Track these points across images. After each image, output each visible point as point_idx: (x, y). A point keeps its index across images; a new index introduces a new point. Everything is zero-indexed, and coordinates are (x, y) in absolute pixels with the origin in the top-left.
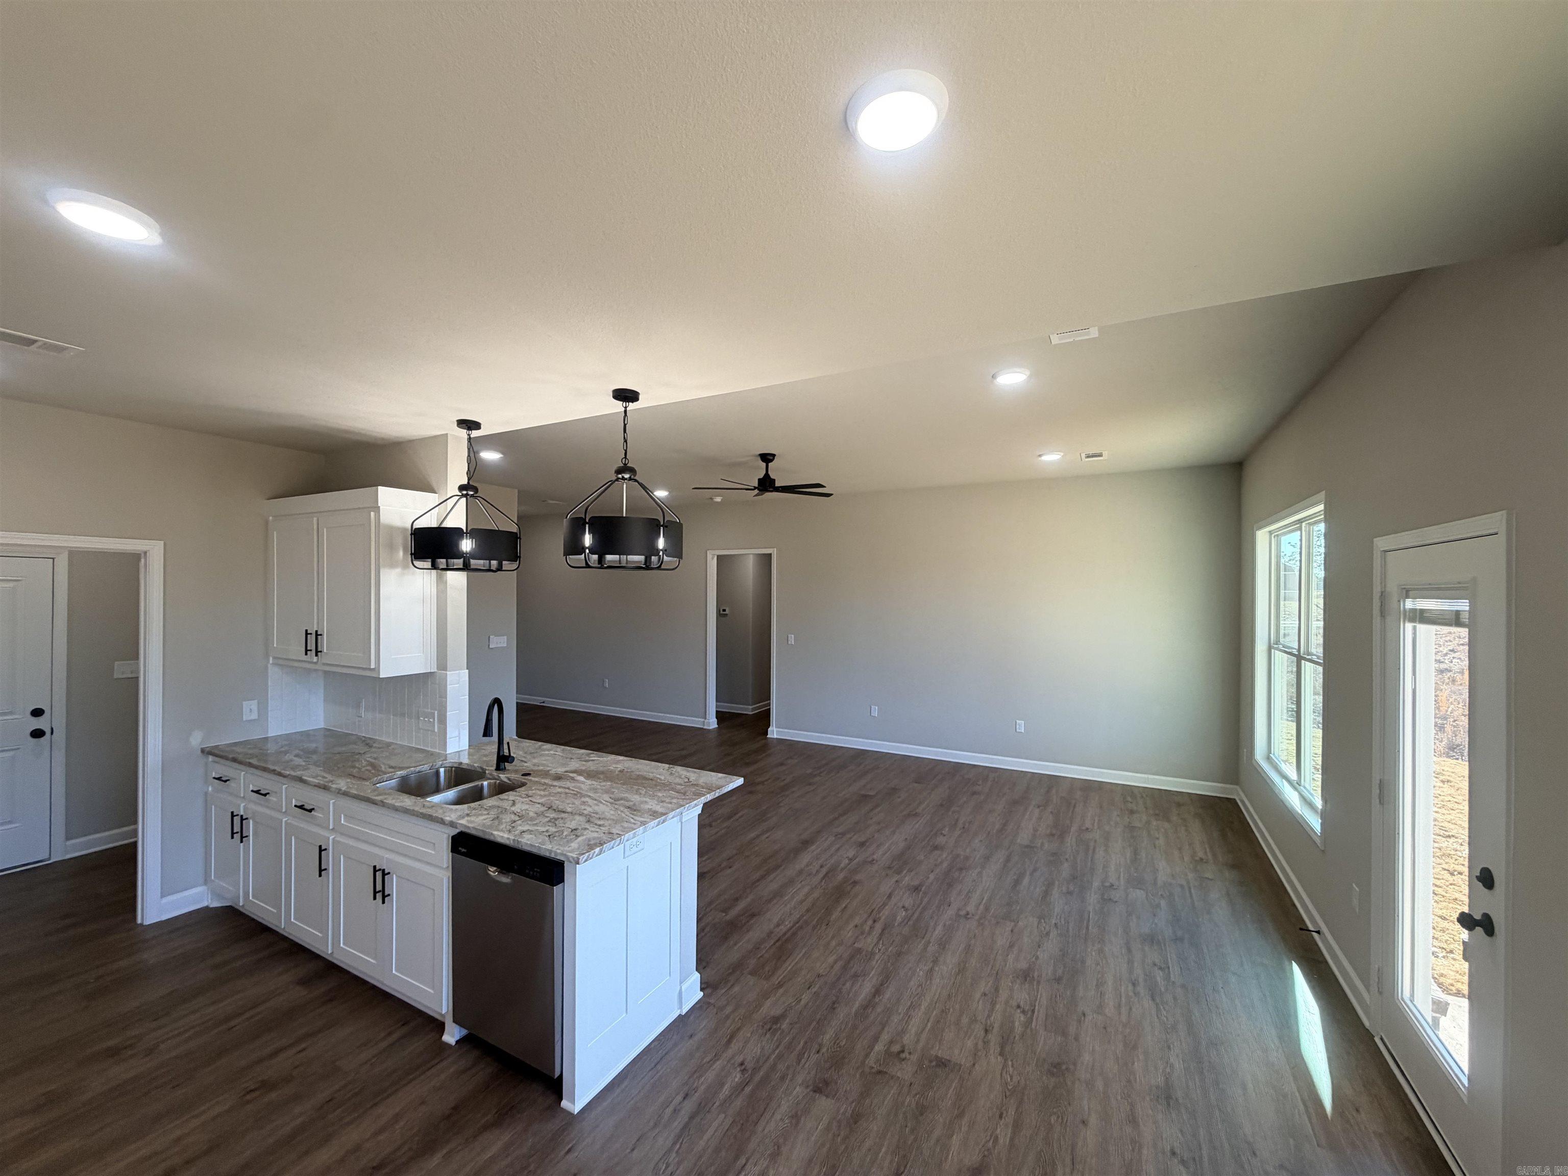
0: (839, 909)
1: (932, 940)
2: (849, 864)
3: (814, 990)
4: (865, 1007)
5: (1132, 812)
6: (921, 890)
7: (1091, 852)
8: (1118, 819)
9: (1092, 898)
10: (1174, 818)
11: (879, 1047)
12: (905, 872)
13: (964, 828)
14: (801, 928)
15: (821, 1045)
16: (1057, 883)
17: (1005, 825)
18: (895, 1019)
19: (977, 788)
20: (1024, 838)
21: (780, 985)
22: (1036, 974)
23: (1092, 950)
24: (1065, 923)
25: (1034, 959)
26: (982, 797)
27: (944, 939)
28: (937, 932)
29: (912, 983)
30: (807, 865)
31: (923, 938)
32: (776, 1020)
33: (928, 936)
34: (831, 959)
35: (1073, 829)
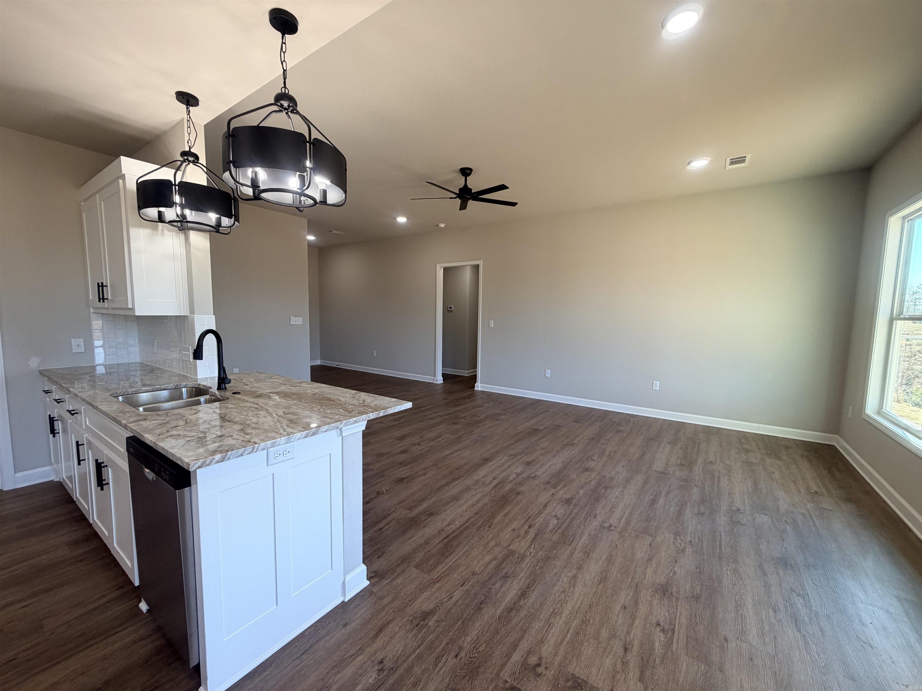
0: (502, 514)
1: (579, 548)
2: (515, 478)
3: (466, 588)
4: (510, 610)
5: (747, 451)
6: (572, 502)
7: (716, 480)
8: (736, 455)
9: (722, 520)
10: (785, 458)
11: (516, 657)
12: (559, 487)
13: (609, 456)
14: (467, 528)
15: (461, 648)
16: (688, 504)
17: (643, 455)
18: (537, 625)
19: (621, 428)
20: (659, 465)
21: (438, 580)
22: (674, 590)
23: (727, 569)
24: (699, 541)
25: (671, 574)
26: (625, 435)
27: (588, 547)
28: (582, 541)
29: (556, 588)
30: (483, 477)
31: (570, 545)
32: (426, 615)
33: (575, 542)
34: (487, 558)
35: (700, 461)
